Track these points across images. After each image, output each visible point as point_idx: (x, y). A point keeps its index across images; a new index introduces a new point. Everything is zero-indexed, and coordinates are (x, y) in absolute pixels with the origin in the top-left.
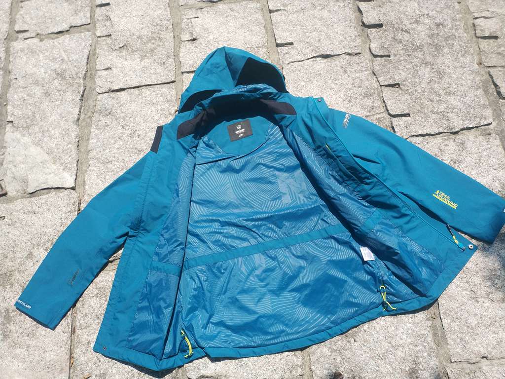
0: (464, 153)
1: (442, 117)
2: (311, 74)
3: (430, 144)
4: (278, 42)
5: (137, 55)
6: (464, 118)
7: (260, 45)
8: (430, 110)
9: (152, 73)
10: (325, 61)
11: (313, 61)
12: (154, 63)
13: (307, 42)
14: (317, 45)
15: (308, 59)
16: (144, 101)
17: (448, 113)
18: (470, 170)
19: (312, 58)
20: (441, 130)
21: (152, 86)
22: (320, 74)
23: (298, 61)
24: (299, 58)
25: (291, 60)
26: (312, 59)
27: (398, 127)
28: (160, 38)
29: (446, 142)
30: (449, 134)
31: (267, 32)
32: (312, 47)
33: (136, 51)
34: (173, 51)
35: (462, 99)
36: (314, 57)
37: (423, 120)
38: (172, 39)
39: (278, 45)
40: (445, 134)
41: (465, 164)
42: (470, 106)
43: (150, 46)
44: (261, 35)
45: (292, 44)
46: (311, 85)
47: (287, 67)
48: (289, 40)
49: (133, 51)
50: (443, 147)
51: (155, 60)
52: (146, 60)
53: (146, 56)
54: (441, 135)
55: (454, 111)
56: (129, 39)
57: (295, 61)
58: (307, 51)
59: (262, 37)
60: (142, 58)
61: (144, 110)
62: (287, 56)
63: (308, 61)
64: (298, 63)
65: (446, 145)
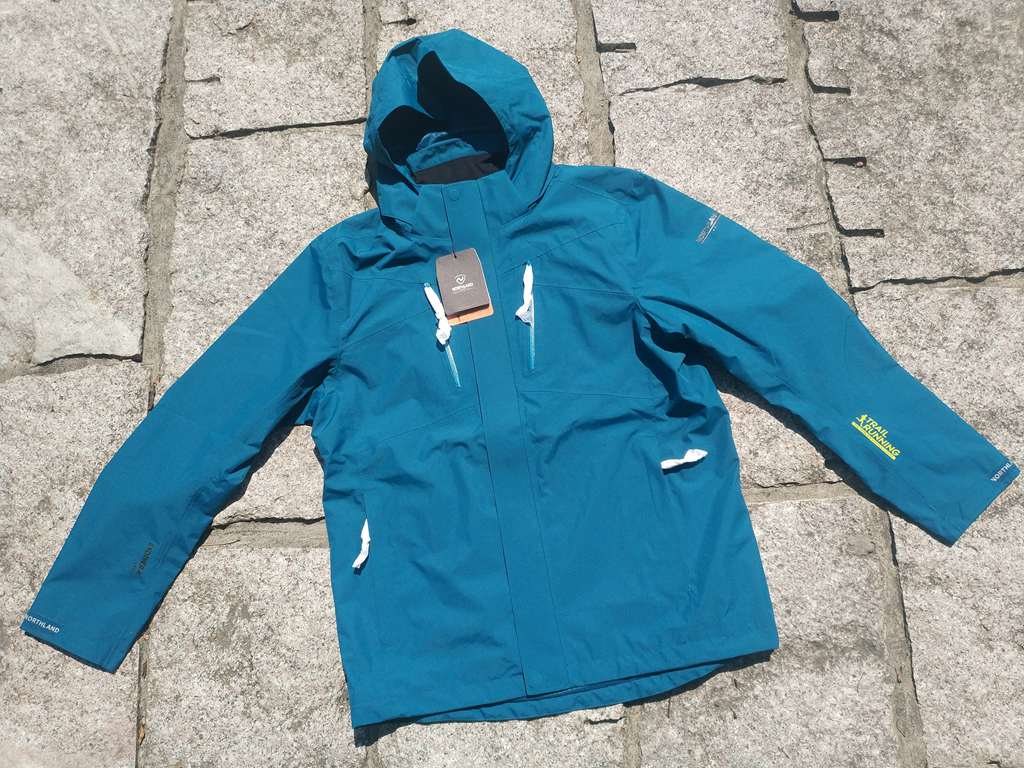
0: (993, 327)
1: (952, 242)
2: (672, 121)
3: (923, 302)
4: (603, 40)
5: (278, 51)
6: (1000, 249)
7: (561, 45)
8: (927, 223)
9: (314, 96)
10: (705, 92)
11: (679, 90)
12: (317, 72)
13: (667, 46)
14: (691, 52)
15: (667, 86)
16: (294, 164)
17: (966, 233)
18: (1002, 366)
19: (675, 83)
20: (948, 272)
21: (312, 129)
22: (692, 124)
23: (646, 90)
24: (648, 81)
25: (629, 85)
26: (676, 87)
27: (857, 259)
28: (331, 13)
29: (957, 300)
30: (964, 281)
31: (575, 12)
32: (677, 59)
33: (276, 41)
34: (360, 46)
35: (999, 204)
36: (680, 82)
37: (911, 247)
38: (360, 17)
39: (601, 48)
40: (955, 281)
41: (992, 353)
42: (1014, 221)
43: (309, 29)
44: (563, 20)
45: (632, 46)
46: (672, 148)
47: (620, 103)
48: (628, 37)
49: (270, 40)
50: (950, 311)
51: (319, 67)
52: (300, 65)
53: (298, 54)
54: (947, 283)
55: (980, 229)
56: (261, 10)
57: (638, 90)
58: (667, 66)
59: (565, 25)
60: (291, 57)
61: (295, 183)
62: (620, 75)
63: (667, 90)
64: (643, 94)
65: (955, 307)
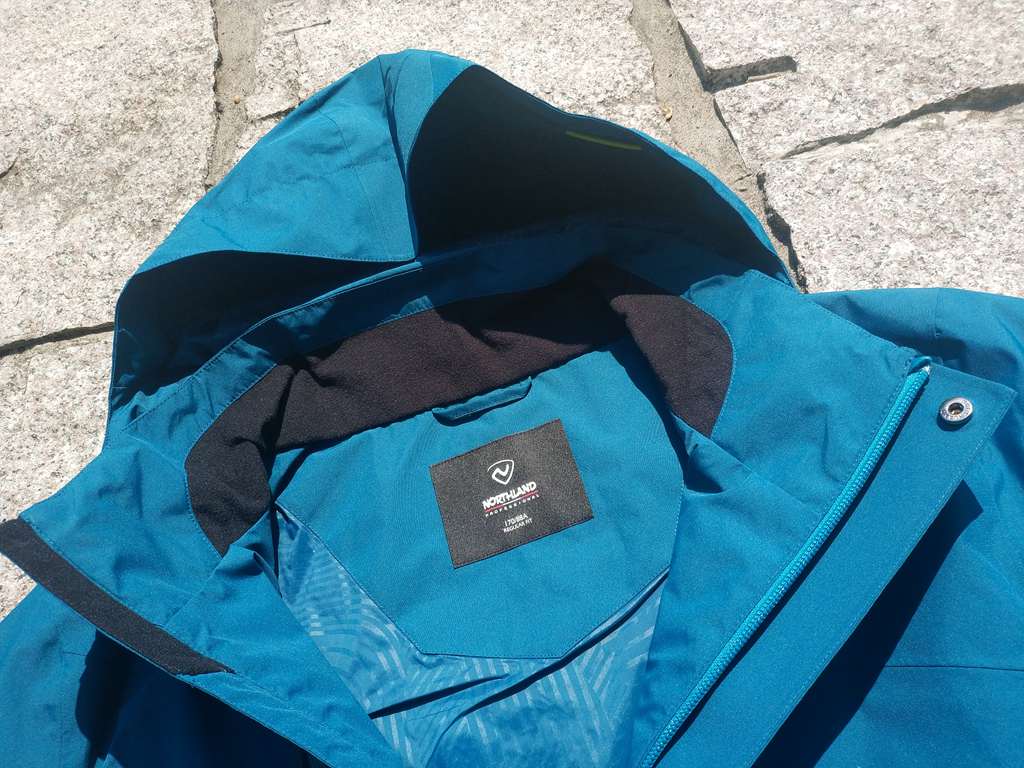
4: (714, 62)
10: (997, 120)
11: (927, 128)
13: (868, 48)
14: (930, 49)
15: (895, 123)
19: (914, 115)
23: (843, 140)
24: (843, 122)
25: (800, 136)
26: (918, 123)
32: (901, 68)
36: (926, 110)
38: (208, 119)
39: (712, 81)
45: (787, 64)
47: (789, 173)
48: (777, 48)
49: (39, 188)
53: (84, 202)
56: (32, 143)
57: (823, 142)
58: (882, 83)
62: (772, 120)
63: (898, 132)
64: (840, 150)
